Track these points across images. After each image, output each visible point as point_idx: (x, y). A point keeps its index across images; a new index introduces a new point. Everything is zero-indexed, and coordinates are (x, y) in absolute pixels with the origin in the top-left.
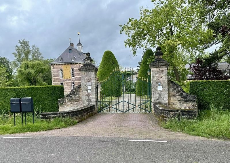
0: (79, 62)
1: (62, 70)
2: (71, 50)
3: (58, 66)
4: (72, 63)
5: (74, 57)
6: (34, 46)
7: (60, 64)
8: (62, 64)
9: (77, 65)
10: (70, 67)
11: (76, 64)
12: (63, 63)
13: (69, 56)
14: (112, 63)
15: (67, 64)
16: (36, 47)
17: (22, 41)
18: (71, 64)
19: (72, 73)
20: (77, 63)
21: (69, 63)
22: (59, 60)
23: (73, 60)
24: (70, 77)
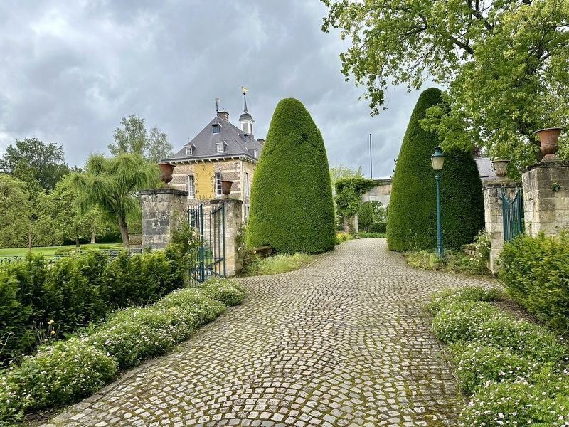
0: (235, 155)
1: (192, 177)
2: (217, 125)
3: (184, 168)
4: (217, 158)
5: (224, 143)
6: (155, 130)
7: (187, 163)
8: (193, 162)
9: (230, 162)
10: (212, 169)
11: (227, 159)
12: (195, 160)
13: (210, 143)
14: (301, 137)
15: (205, 161)
16: (161, 133)
17: (128, 119)
18: (214, 161)
19: (217, 185)
20: (230, 159)
21: (209, 159)
22: (187, 151)
23: (220, 150)
24: (213, 194)
